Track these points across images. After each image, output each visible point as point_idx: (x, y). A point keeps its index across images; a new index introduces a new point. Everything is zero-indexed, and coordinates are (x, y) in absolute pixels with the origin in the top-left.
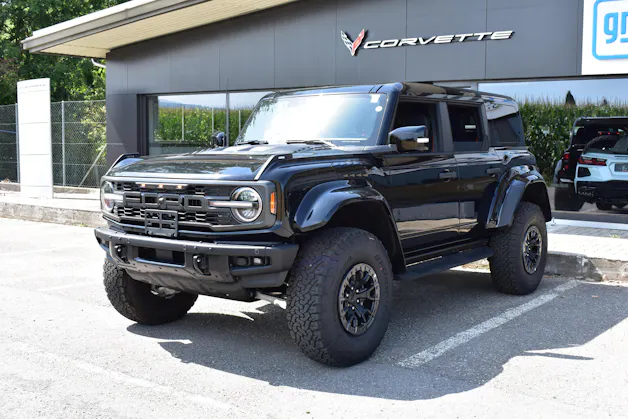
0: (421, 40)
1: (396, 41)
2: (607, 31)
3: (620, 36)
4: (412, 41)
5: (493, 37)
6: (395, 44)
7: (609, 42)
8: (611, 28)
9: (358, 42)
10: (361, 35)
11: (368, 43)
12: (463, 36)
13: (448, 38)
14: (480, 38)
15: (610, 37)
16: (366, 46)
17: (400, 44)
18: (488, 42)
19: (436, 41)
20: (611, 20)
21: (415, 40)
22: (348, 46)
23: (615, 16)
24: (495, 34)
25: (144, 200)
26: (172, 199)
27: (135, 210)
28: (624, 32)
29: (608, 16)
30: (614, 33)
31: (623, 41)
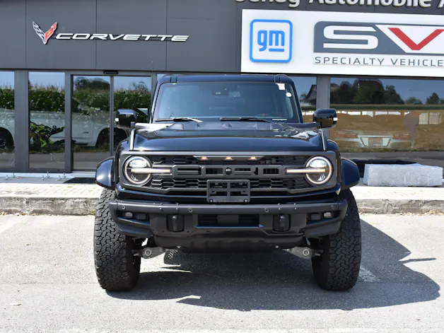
0: (111, 36)
1: (88, 35)
2: (260, 43)
3: (269, 47)
4: (103, 37)
5: (173, 39)
6: (87, 38)
7: (261, 50)
8: (262, 41)
9: (50, 33)
10: (53, 27)
11: (59, 35)
12: (148, 37)
13: (135, 37)
14: (163, 39)
15: (262, 47)
16: (58, 37)
17: (92, 38)
18: (168, 42)
19: (124, 38)
20: (262, 35)
21: (106, 35)
22: (40, 35)
23: (265, 32)
24: (175, 37)
25: (203, 172)
26: (245, 170)
27: (190, 182)
28: (271, 44)
29: (260, 33)
30: (264, 44)
31: (271, 50)
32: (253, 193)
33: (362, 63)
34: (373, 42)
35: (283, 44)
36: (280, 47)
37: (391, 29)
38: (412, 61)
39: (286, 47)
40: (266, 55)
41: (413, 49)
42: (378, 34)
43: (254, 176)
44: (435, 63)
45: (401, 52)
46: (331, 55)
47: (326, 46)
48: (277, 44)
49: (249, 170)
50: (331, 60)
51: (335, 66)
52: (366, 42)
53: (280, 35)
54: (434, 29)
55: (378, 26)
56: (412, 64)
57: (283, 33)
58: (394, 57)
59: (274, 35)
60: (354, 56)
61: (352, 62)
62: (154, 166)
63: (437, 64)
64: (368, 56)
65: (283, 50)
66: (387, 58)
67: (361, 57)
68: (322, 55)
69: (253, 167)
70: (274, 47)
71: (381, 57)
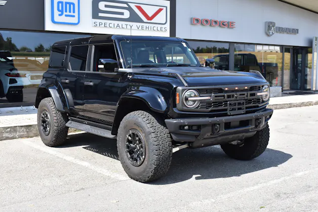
2: (58, 10)
3: (65, 13)
7: (60, 15)
8: (60, 9)
15: (60, 13)
20: (60, 4)
23: (62, 3)
25: (226, 97)
26: (242, 95)
27: (220, 104)
28: (66, 11)
29: (59, 3)
30: (62, 11)
31: (66, 16)
32: (247, 108)
33: (121, 27)
34: (127, 14)
35: (74, 12)
36: (72, 14)
37: (137, 7)
38: (147, 27)
39: (76, 14)
40: (63, 19)
41: (148, 20)
42: (130, 9)
43: (246, 98)
44: (159, 29)
45: (142, 21)
46: (103, 21)
47: (100, 15)
48: (70, 12)
49: (244, 94)
50: (103, 24)
51: (105, 29)
52: (122, 14)
53: (72, 6)
54: (159, 8)
55: (129, 4)
56: (147, 29)
57: (74, 4)
58: (138, 24)
59: (68, 5)
60: (116, 23)
61: (115, 27)
62: (201, 95)
63: (160, 29)
64: (124, 23)
65: (74, 16)
66: (135, 24)
67: (120, 23)
68: (98, 21)
69: (245, 93)
70: (68, 13)
71: (131, 23)
